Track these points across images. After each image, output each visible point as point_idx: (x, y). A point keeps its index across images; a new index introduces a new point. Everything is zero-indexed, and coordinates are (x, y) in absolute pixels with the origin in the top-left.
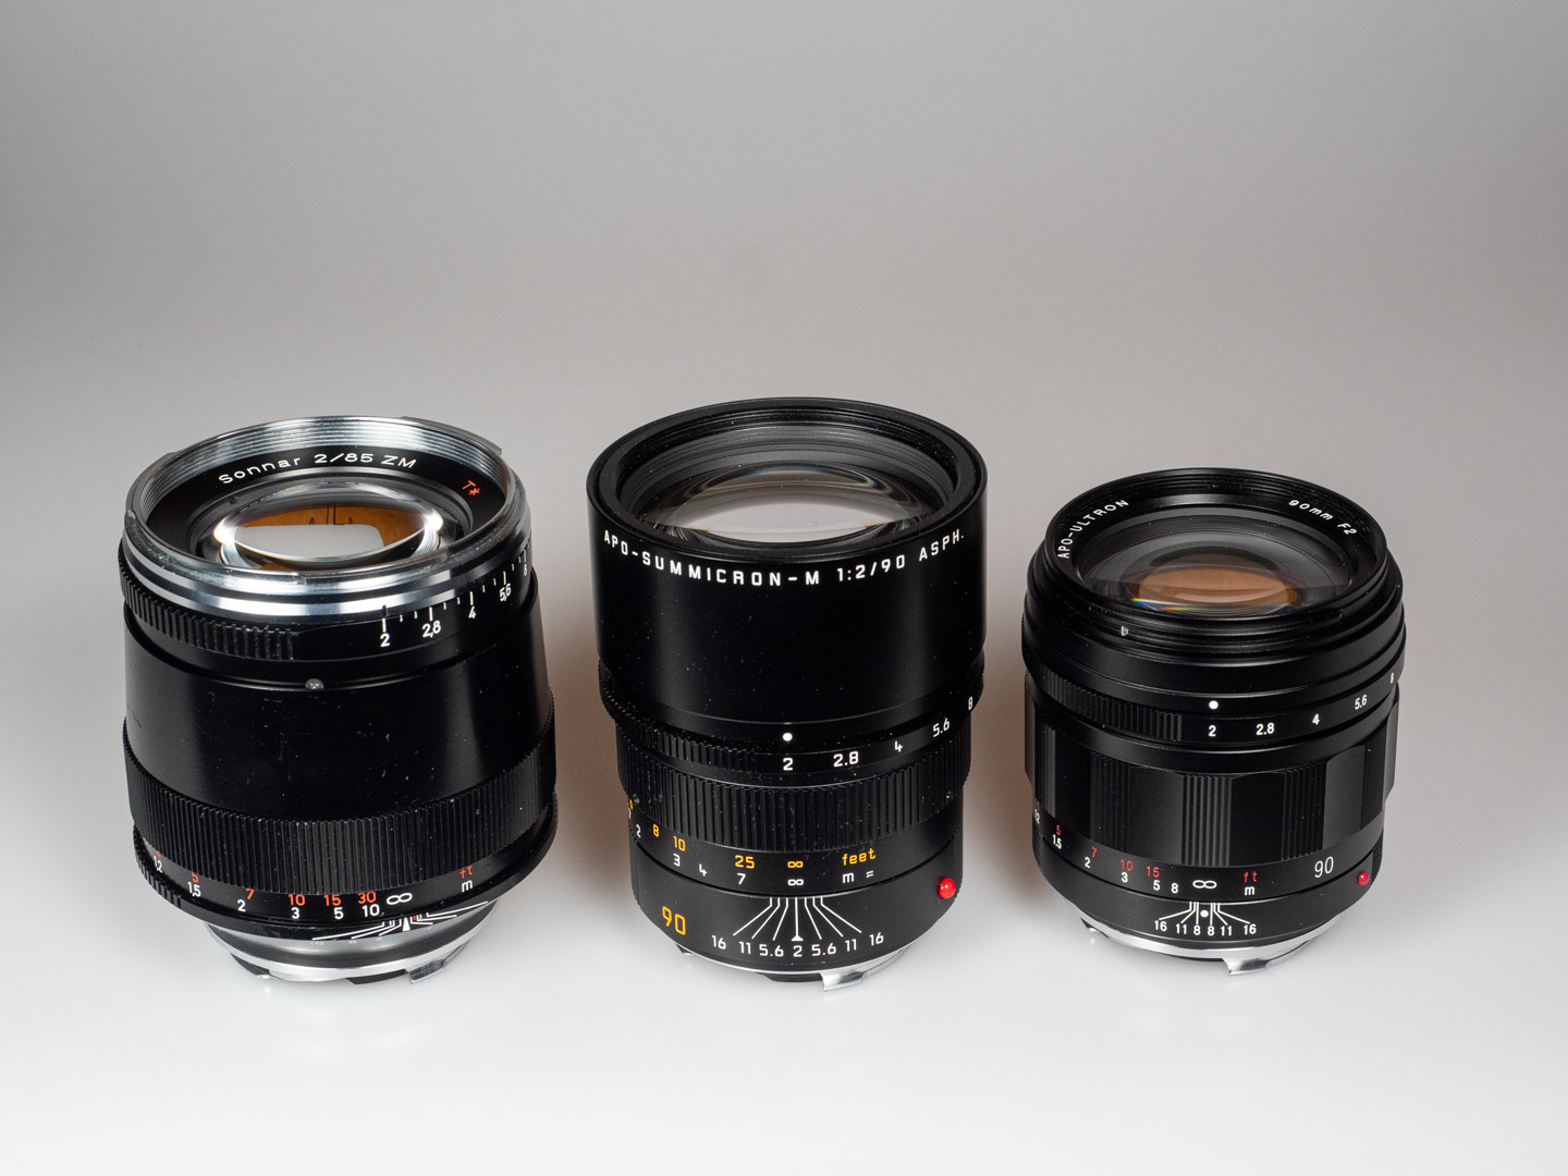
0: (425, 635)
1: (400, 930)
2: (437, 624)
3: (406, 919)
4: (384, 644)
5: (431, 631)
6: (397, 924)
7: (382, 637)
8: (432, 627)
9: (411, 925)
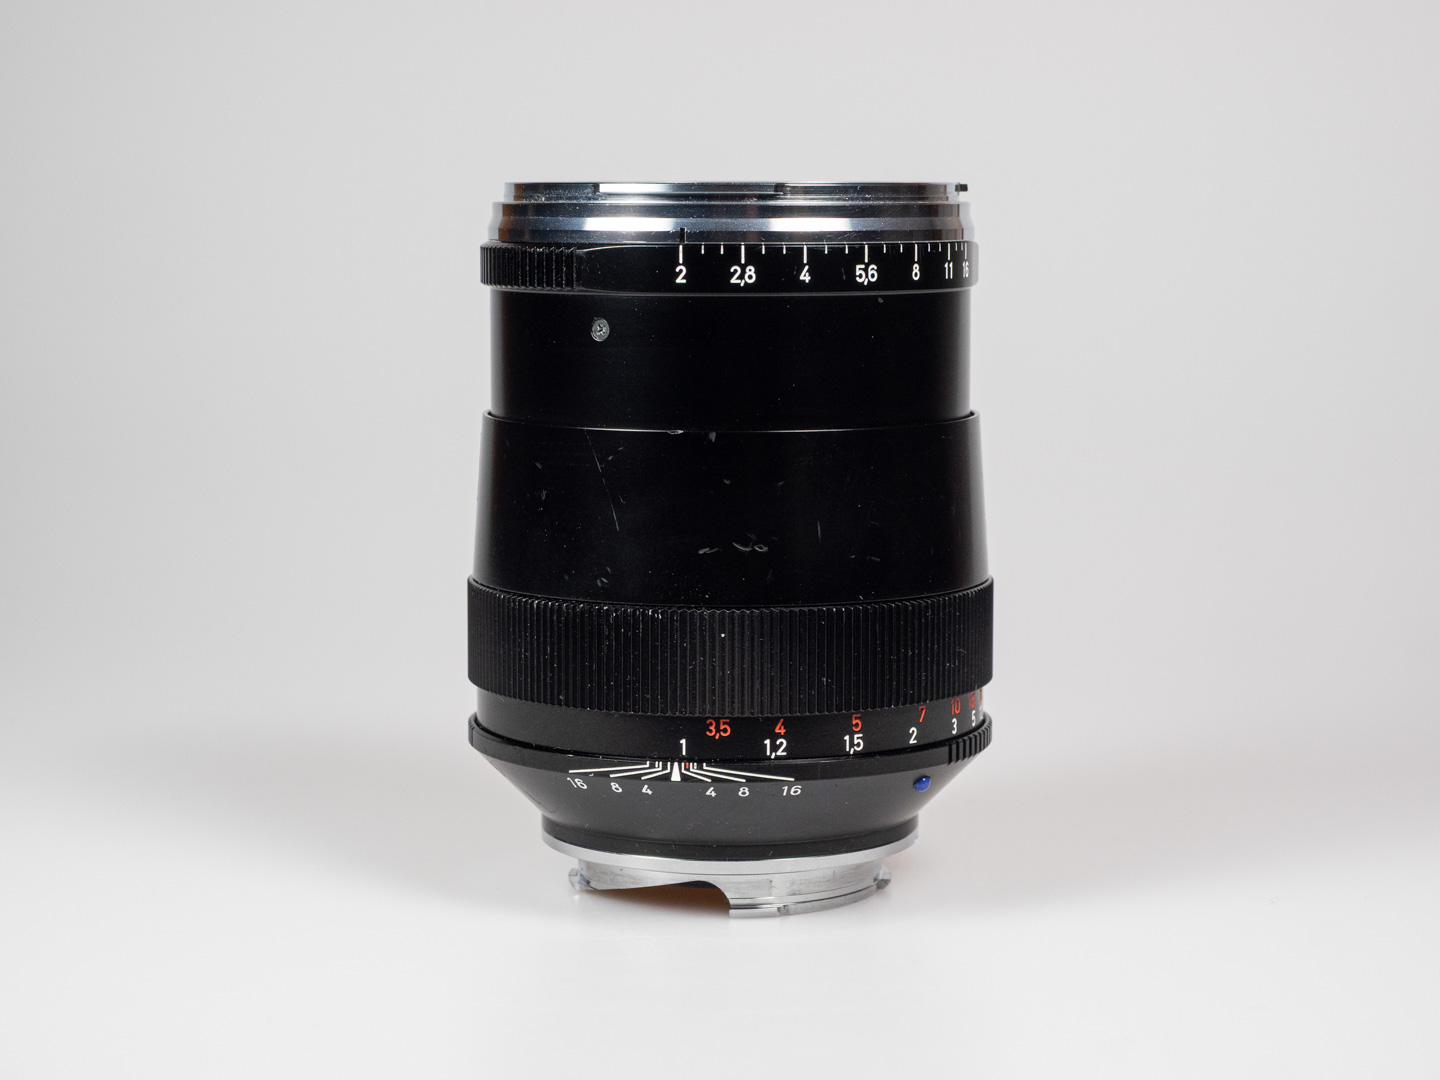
0: (734, 281)
1: (667, 777)
2: (751, 270)
3: (676, 764)
4: (680, 280)
5: (741, 277)
6: (665, 768)
7: (677, 270)
8: (743, 272)
9: (681, 774)
